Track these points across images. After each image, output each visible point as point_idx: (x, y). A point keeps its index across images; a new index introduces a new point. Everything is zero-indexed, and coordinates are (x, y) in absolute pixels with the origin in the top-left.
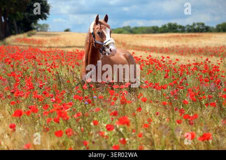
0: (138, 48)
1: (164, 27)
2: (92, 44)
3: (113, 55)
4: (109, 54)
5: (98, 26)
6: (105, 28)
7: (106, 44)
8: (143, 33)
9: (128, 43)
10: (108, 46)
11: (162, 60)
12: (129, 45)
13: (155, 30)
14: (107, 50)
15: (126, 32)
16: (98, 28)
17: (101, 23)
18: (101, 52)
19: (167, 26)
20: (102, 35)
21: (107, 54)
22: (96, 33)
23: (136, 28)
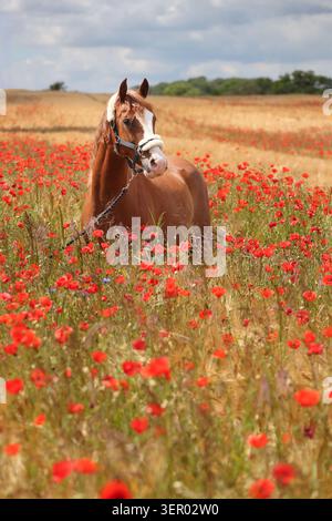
0: (221, 134)
1: (286, 79)
2: (109, 147)
3: (159, 175)
4: (149, 171)
5: (126, 106)
6: (142, 111)
7: (144, 148)
8: (237, 93)
9: (199, 121)
10: (147, 153)
11: (270, 176)
12: (202, 126)
13: (263, 88)
14: (146, 162)
15: (197, 91)
16: (125, 111)
17: (132, 100)
18: (132, 166)
19: (292, 77)
20: (134, 128)
21: (145, 172)
22: (120, 121)
23: (220, 81)
